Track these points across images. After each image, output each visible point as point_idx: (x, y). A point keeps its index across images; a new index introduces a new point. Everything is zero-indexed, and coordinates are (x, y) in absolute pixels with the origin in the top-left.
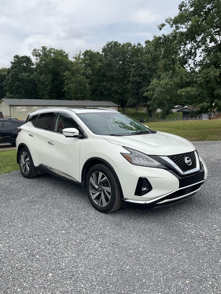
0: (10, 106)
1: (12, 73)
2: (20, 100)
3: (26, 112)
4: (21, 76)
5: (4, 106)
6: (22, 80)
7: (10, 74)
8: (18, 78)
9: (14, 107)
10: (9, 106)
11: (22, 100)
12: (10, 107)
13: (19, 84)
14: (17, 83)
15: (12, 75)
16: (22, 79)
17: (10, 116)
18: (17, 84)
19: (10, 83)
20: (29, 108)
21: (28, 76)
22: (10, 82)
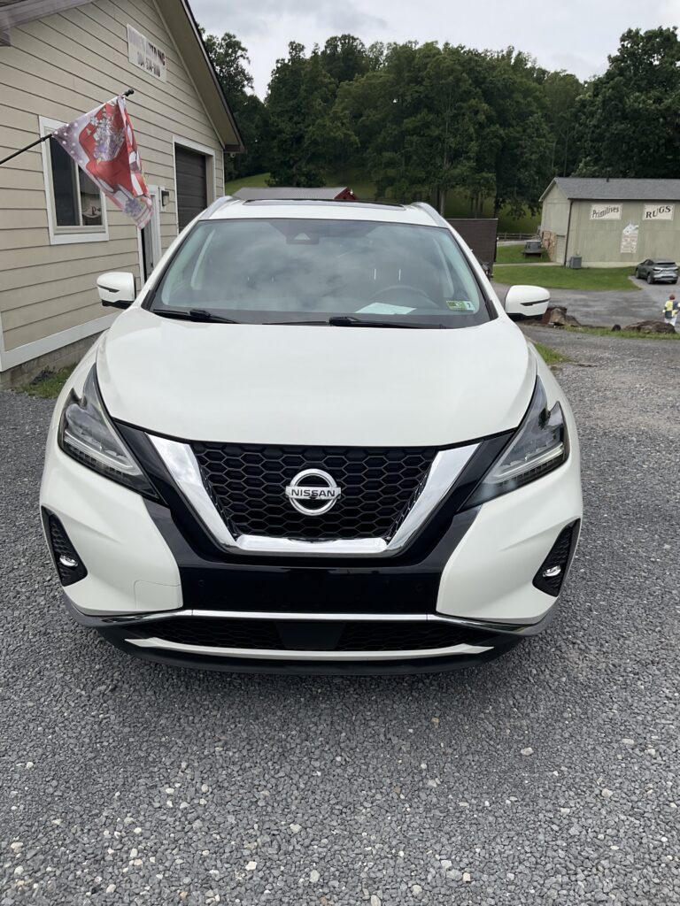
0: (573, 201)
1: (605, 92)
2: (608, 181)
3: (617, 221)
4: (635, 101)
5: (555, 201)
6: (633, 117)
7: (600, 98)
8: (624, 110)
9: (584, 206)
10: (569, 202)
11: (615, 182)
12: (571, 204)
13: (621, 130)
14: (618, 127)
15: (604, 102)
16: (637, 111)
17: (566, 234)
18: (616, 129)
19: (595, 126)
20: (632, 208)
21: (658, 100)
22: (596, 124)
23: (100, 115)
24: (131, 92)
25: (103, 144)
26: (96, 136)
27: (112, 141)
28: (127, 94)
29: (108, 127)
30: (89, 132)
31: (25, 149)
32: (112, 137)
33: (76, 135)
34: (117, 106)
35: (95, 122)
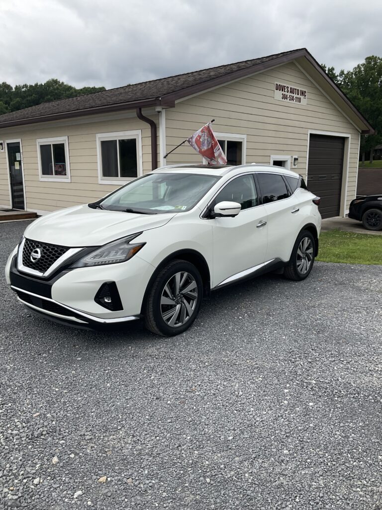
23: (202, 131)
24: (213, 120)
25: (204, 143)
26: (201, 140)
27: (207, 141)
28: (212, 122)
29: (206, 135)
30: (198, 138)
31: (180, 145)
32: (207, 139)
33: (194, 140)
34: (209, 127)
35: (200, 134)
